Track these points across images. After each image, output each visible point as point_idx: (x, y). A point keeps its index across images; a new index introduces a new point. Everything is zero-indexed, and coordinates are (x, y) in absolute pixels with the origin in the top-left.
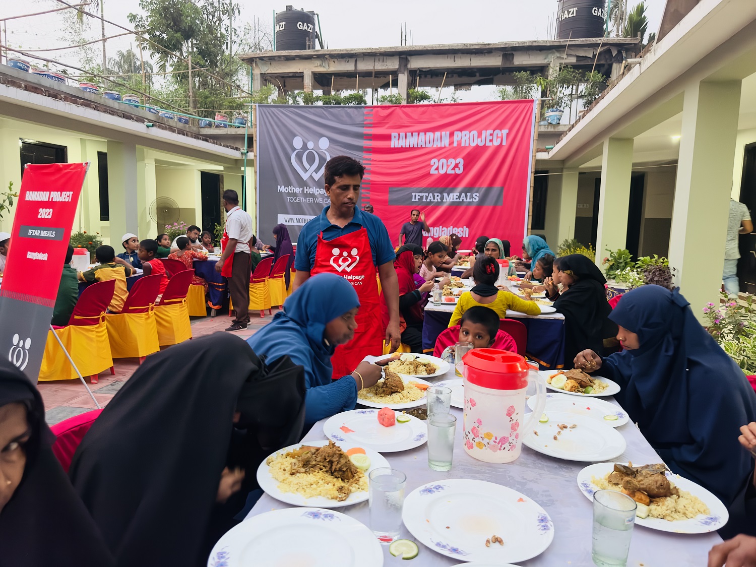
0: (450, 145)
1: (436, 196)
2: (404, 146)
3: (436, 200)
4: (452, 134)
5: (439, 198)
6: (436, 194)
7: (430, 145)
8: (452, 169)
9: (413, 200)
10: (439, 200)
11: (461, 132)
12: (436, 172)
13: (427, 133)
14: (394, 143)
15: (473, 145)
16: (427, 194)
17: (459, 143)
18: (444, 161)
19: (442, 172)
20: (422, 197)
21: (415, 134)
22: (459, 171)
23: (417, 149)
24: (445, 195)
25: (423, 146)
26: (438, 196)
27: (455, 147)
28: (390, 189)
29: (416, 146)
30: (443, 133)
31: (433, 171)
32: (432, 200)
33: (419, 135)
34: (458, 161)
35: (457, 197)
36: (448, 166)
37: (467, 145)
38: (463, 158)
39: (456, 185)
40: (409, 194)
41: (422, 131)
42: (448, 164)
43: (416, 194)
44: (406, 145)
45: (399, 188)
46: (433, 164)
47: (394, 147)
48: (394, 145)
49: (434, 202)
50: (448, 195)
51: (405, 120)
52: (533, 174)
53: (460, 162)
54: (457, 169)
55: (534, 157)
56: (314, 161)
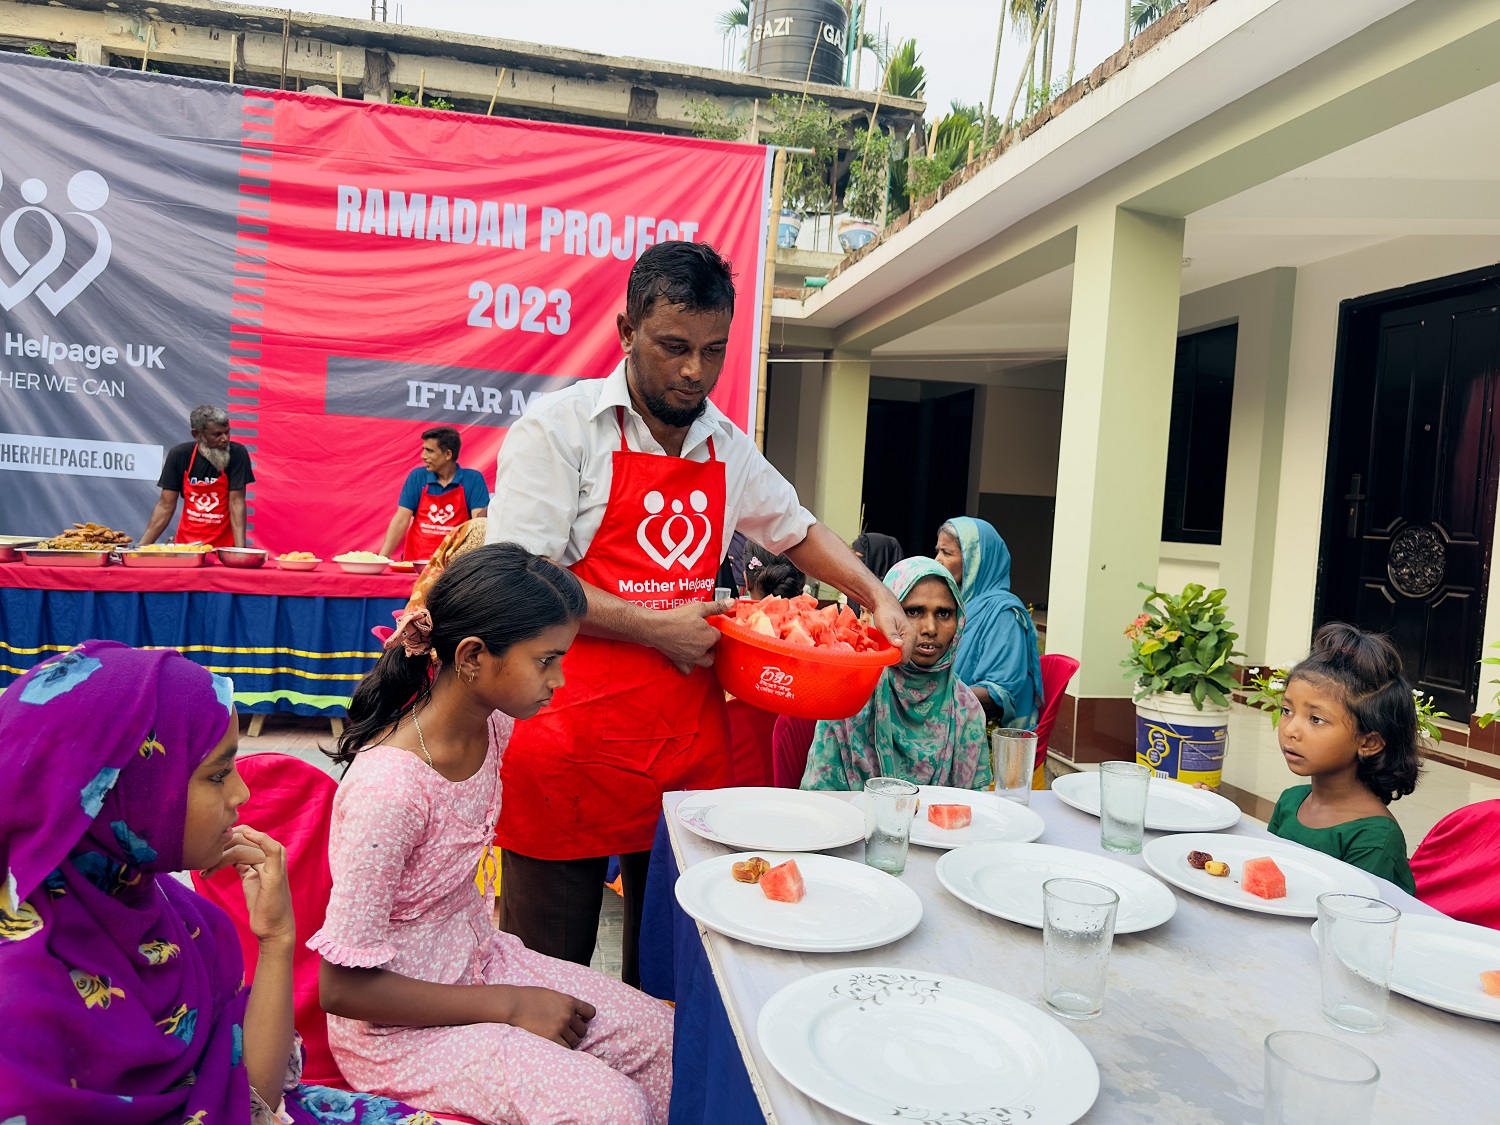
0: (528, 244)
1: (486, 396)
2: (380, 231)
3: (486, 410)
4: (534, 215)
5: (496, 403)
6: (487, 391)
7: (468, 239)
8: (538, 319)
9: (412, 402)
10: (498, 410)
11: (562, 211)
12: (487, 322)
13: (456, 200)
14: (346, 218)
15: (600, 253)
16: (458, 389)
17: (558, 241)
18: (514, 291)
19: (506, 323)
20: (441, 396)
21: (418, 199)
22: (560, 326)
23: (424, 243)
24: (517, 395)
25: (445, 238)
26: (492, 396)
27: (545, 253)
28: (333, 362)
29: (419, 235)
30: (509, 208)
31: (475, 318)
32: (475, 408)
33: (429, 201)
34: (555, 295)
36: (524, 308)
37: (581, 251)
38: (570, 291)
39: (552, 369)
40: (395, 382)
41: (441, 192)
42: (524, 302)
43: (422, 384)
44: (386, 228)
45: (363, 362)
46: (477, 297)
47: (348, 231)
48: (346, 224)
49: (481, 413)
50: (526, 396)
51: (385, 153)
52: (764, 356)
53: (560, 301)
54: (551, 321)
55: (766, 310)
56: (45, 246)
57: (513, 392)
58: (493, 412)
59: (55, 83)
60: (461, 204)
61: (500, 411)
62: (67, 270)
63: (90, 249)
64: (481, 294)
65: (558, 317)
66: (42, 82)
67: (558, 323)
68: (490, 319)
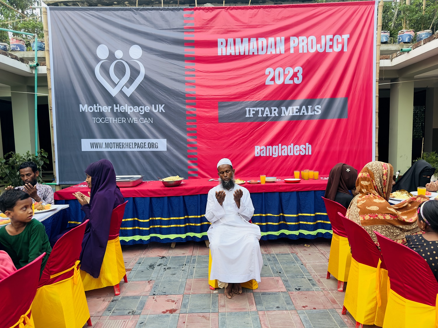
0: (285, 51)
1: (273, 110)
2: (233, 54)
3: (273, 115)
4: (287, 40)
5: (276, 112)
6: (273, 108)
7: (264, 52)
8: (290, 79)
9: (247, 116)
10: (277, 115)
11: (298, 37)
12: (272, 83)
13: (259, 39)
14: (221, 51)
15: (313, 51)
16: (263, 109)
17: (296, 49)
18: (281, 70)
19: (279, 82)
20: (257, 112)
21: (246, 40)
22: (298, 81)
23: (249, 56)
24: (284, 108)
25: (256, 53)
26: (275, 110)
27: (292, 54)
28: (220, 104)
29: (247, 54)
30: (278, 39)
31: (268, 82)
32: (269, 115)
33: (249, 40)
34: (296, 69)
35: (297, 110)
36: (285, 76)
37: (305, 51)
38: (302, 67)
39: (295, 98)
40: (242, 109)
41: (253, 36)
42: (285, 73)
43: (250, 108)
44: (235, 52)
45: (230, 103)
46: (268, 74)
47: (222, 55)
48: (221, 53)
49: (271, 117)
50: (287, 109)
51: (233, 24)
52: (377, 83)
53: (298, 71)
54: (295, 79)
55: (378, 64)
56: (123, 73)
57: (282, 108)
58: (275, 115)
59: (122, 16)
60: (261, 40)
61: (278, 115)
62: (131, 81)
63: (138, 72)
64: (270, 72)
65: (298, 77)
66: (118, 16)
67: (298, 79)
68: (273, 81)
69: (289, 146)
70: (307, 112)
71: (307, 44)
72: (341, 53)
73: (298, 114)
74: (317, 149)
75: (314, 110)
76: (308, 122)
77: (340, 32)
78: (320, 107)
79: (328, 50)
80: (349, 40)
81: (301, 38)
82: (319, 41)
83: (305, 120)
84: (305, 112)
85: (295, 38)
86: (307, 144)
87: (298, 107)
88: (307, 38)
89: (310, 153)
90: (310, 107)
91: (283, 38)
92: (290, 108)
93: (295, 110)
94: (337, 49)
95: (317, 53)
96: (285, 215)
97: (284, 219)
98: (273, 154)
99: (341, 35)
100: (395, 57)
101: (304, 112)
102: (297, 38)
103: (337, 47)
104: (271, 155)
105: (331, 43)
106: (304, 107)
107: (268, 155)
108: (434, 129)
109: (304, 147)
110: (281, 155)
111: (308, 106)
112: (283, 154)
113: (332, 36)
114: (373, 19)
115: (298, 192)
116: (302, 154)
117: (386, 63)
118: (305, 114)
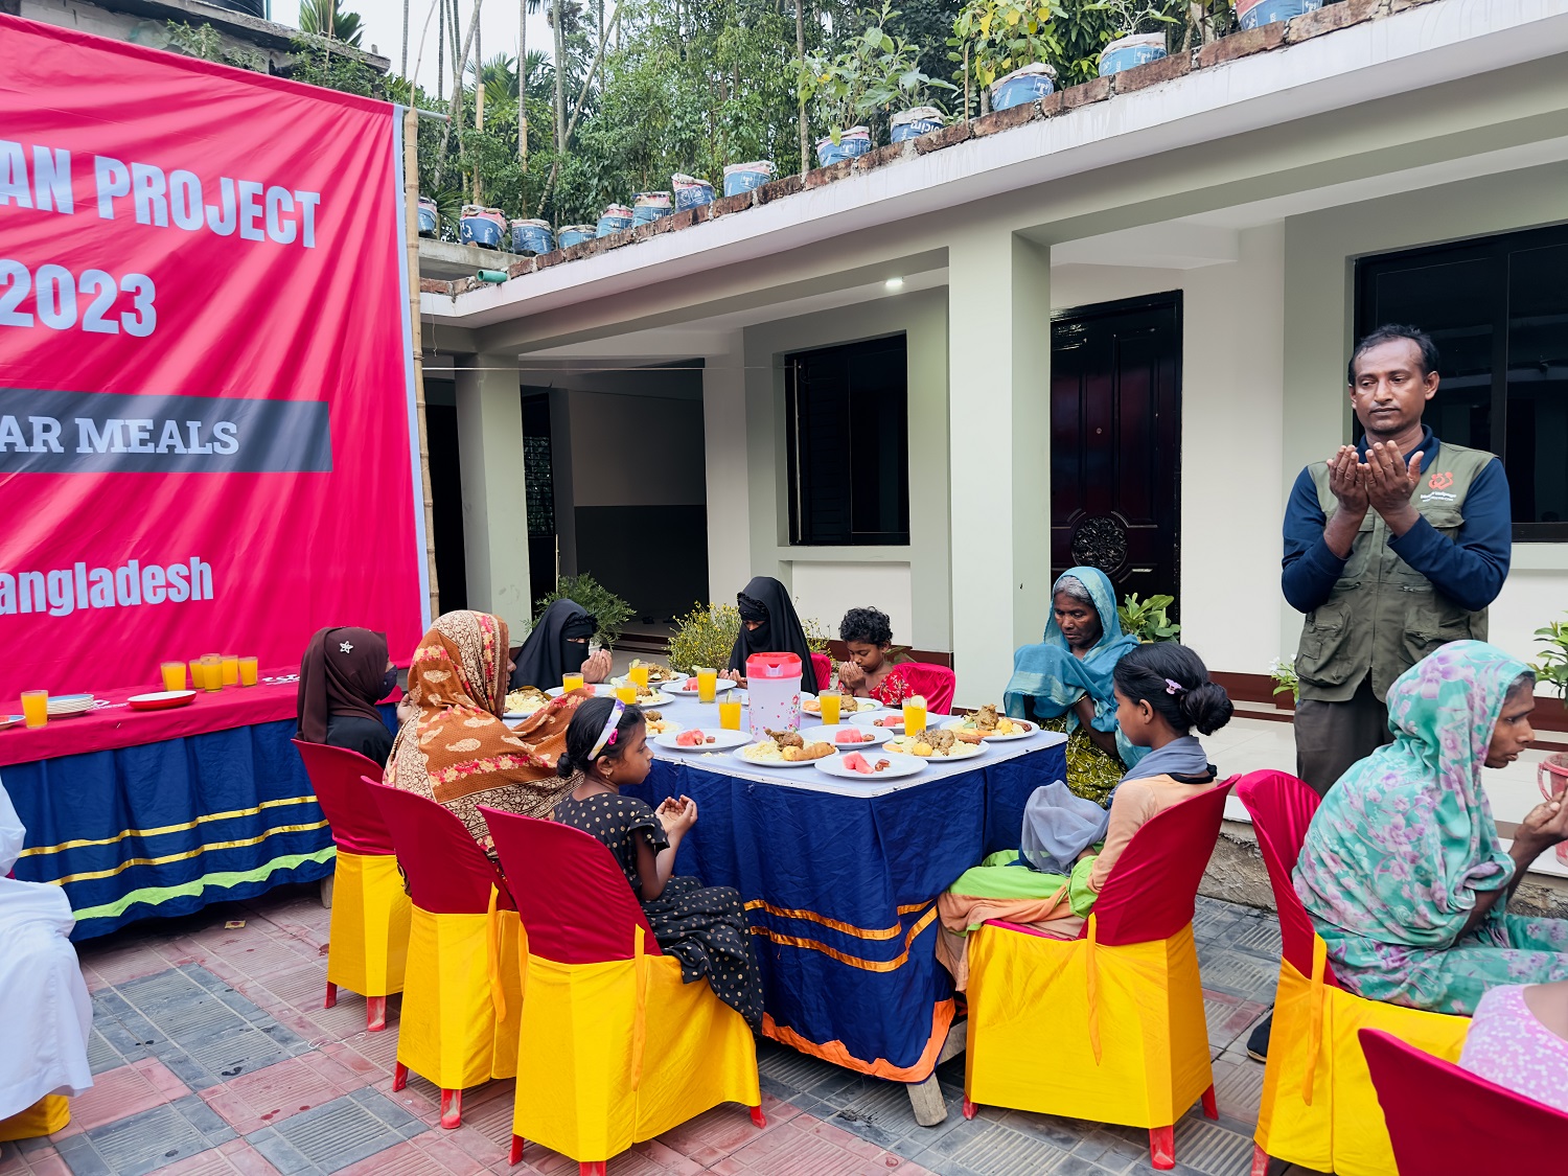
0: (77, 207)
1: (37, 429)
3: (38, 448)
5: (53, 438)
6: (37, 422)
8: (107, 316)
10: (57, 448)
11: (126, 162)
12: (26, 320)
15: (192, 224)
17: (124, 204)
18: (64, 275)
19: (57, 321)
22: (142, 324)
24: (85, 425)
26: (47, 428)
27: (106, 221)
30: (41, 152)
31: (7, 314)
32: (21, 447)
34: (129, 281)
35: (146, 436)
36: (83, 301)
37: (161, 221)
38: (152, 275)
39: (132, 385)
42: (82, 290)
49: (29, 454)
50: (100, 427)
52: (418, 363)
53: (138, 289)
54: (128, 319)
55: (415, 306)
57: (77, 421)
58: (50, 450)
61: (61, 450)
64: (11, 277)
65: (136, 311)
67: (139, 321)
68: (31, 315)
69: (121, 572)
70: (187, 444)
71: (167, 196)
72: (294, 251)
73: (150, 448)
74: (232, 577)
75: (213, 439)
76: (193, 481)
77: (289, 175)
78: (232, 428)
79: (248, 232)
80: (320, 211)
81: (141, 170)
82: (211, 193)
83: (180, 470)
84: (177, 441)
85: (117, 166)
86: (195, 560)
87: (149, 424)
88: (167, 172)
89: (209, 595)
90: (193, 426)
91: (64, 156)
92: (113, 426)
93: (136, 435)
94: (281, 234)
95: (208, 238)
96: (144, 833)
97: (140, 847)
98: (49, 606)
99: (290, 188)
100: (462, 292)
101: (171, 442)
102: (123, 167)
103: (282, 229)
104: (41, 607)
105: (257, 211)
106: (171, 425)
107: (26, 608)
108: (576, 508)
109: (184, 571)
110: (87, 607)
111: (189, 423)
112: (98, 604)
113: (261, 185)
114: (390, 160)
115: (188, 739)
116: (176, 598)
117: (439, 305)
118: (177, 451)
